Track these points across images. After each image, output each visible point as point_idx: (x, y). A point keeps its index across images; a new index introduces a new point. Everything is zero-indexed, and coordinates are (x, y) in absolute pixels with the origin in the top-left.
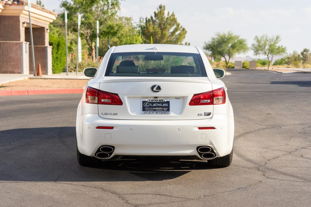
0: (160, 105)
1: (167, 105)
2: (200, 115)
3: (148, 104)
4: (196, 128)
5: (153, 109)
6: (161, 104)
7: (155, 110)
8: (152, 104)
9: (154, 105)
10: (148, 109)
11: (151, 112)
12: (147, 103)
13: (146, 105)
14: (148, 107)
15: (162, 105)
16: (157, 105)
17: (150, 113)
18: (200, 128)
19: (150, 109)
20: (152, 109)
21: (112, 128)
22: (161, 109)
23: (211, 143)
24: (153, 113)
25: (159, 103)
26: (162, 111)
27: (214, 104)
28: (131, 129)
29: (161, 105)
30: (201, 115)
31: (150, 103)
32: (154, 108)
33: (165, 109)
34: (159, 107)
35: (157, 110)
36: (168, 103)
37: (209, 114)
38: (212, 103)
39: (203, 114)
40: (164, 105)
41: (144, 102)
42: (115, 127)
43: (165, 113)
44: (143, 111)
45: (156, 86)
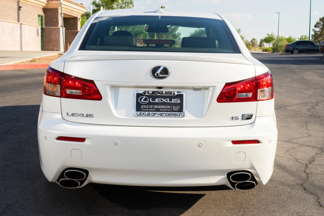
0: (167, 100)
1: (179, 102)
2: (234, 119)
3: (146, 99)
4: (229, 142)
5: (155, 108)
6: (168, 99)
7: (158, 110)
8: (153, 100)
9: (157, 100)
10: (147, 108)
11: (151, 113)
12: (144, 97)
13: (142, 101)
14: (146, 105)
15: (171, 100)
16: (162, 100)
17: (149, 115)
18: (235, 142)
19: (149, 108)
20: (153, 108)
21: (82, 140)
22: (169, 109)
23: (253, 167)
24: (155, 114)
25: (165, 97)
26: (170, 111)
27: (257, 100)
28: (116, 144)
29: (168, 101)
30: (237, 118)
31: (149, 97)
32: (156, 107)
33: (176, 108)
34: (164, 104)
35: (162, 110)
36: (181, 97)
37: (249, 117)
38: (254, 98)
39: (240, 117)
40: (173, 102)
41: (138, 95)
42: (88, 138)
43: (176, 115)
44: (137, 110)
45: (161, 69)
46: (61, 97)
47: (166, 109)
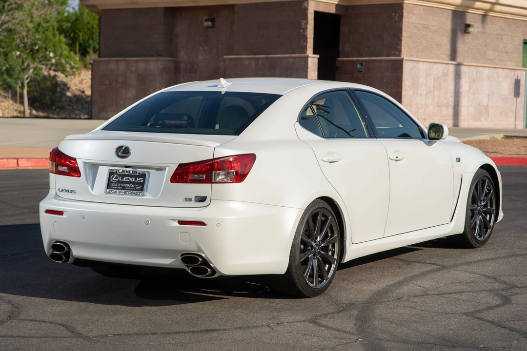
0: (132, 179)
1: (142, 181)
2: (187, 200)
3: (116, 178)
4: (174, 222)
5: (122, 187)
6: (134, 178)
7: (124, 188)
8: (122, 179)
9: (125, 179)
10: (116, 186)
11: (118, 190)
12: (116, 175)
13: (113, 179)
14: (115, 183)
15: (136, 179)
16: (129, 179)
17: (115, 193)
18: (181, 222)
19: (117, 186)
20: (120, 186)
21: (61, 213)
22: (133, 187)
23: (200, 250)
24: (120, 192)
25: (131, 176)
26: (133, 190)
27: (212, 183)
28: (82, 217)
29: (134, 181)
30: (190, 200)
31: (119, 175)
32: (123, 185)
33: (138, 187)
34: (130, 182)
35: (127, 188)
36: (143, 176)
37: (203, 200)
38: (209, 180)
39: (193, 199)
40: (137, 181)
41: (111, 174)
42: (66, 212)
43: (136, 194)
44: (108, 188)
45: (124, 148)
46: (55, 173)
47: (130, 187)
